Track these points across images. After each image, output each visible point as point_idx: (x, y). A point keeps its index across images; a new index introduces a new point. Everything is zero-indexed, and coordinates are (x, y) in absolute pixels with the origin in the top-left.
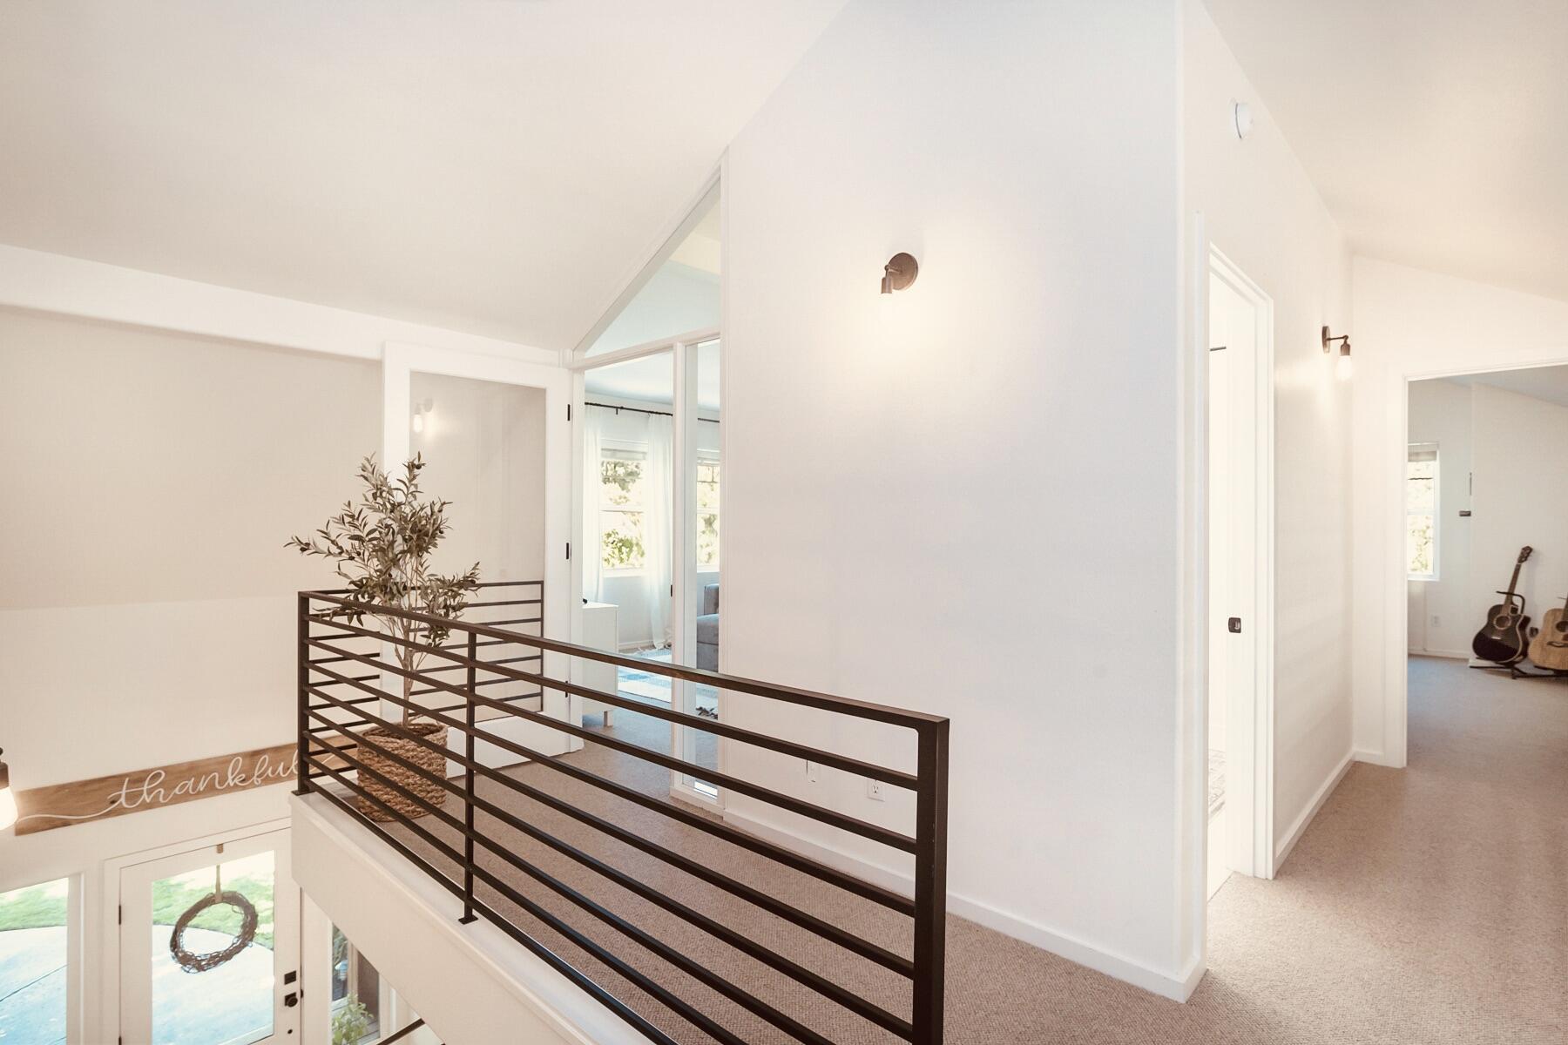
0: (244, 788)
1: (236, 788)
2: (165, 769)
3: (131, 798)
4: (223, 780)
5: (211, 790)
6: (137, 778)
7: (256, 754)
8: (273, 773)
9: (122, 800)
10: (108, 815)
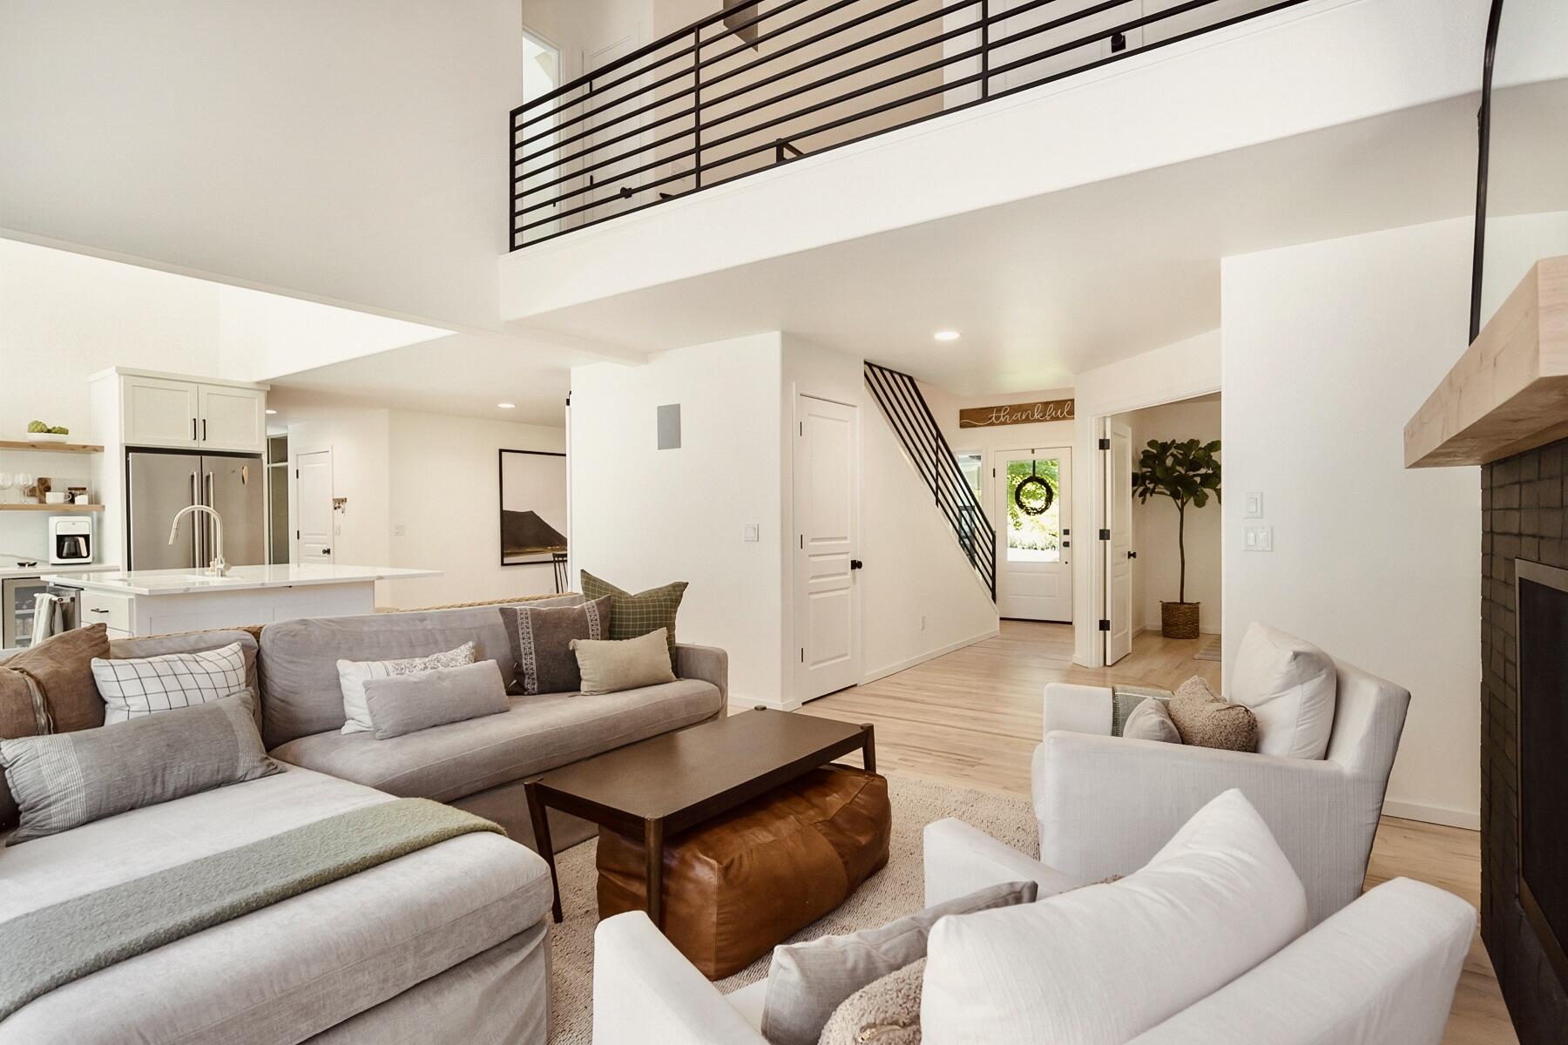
0: (1042, 421)
1: (1038, 420)
2: (1009, 406)
3: (998, 418)
4: (1033, 415)
5: (1027, 420)
6: (999, 409)
7: (1047, 404)
8: (1056, 414)
9: (994, 419)
10: (988, 425)
